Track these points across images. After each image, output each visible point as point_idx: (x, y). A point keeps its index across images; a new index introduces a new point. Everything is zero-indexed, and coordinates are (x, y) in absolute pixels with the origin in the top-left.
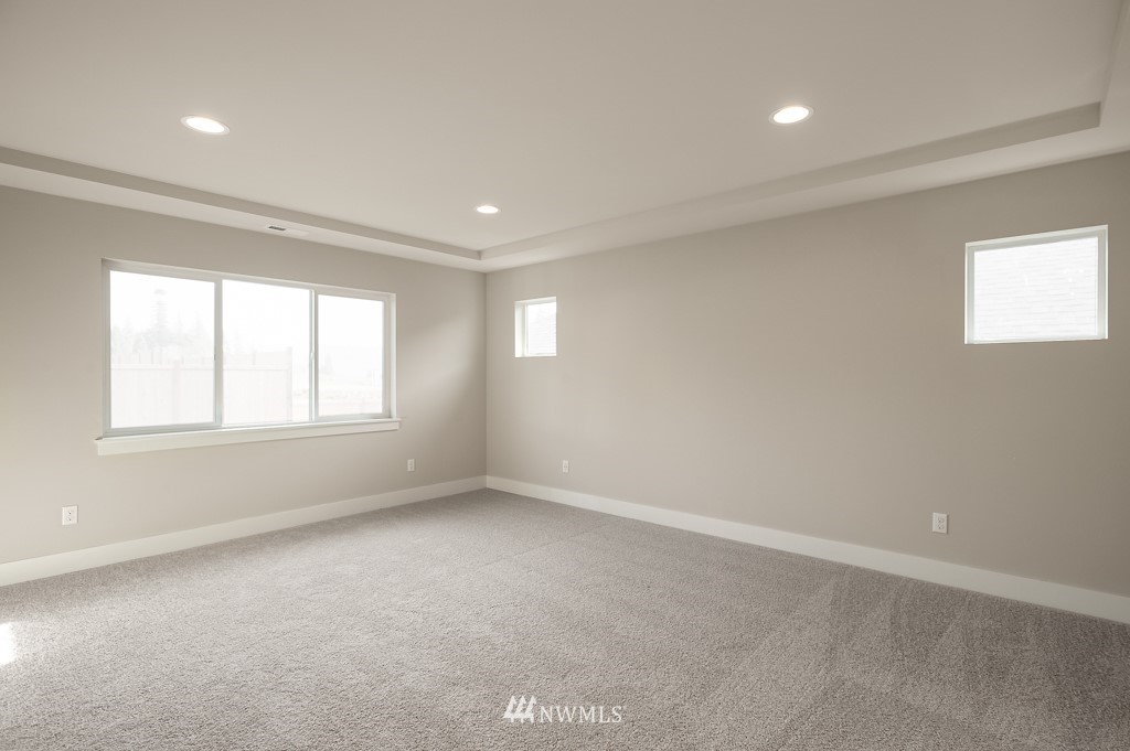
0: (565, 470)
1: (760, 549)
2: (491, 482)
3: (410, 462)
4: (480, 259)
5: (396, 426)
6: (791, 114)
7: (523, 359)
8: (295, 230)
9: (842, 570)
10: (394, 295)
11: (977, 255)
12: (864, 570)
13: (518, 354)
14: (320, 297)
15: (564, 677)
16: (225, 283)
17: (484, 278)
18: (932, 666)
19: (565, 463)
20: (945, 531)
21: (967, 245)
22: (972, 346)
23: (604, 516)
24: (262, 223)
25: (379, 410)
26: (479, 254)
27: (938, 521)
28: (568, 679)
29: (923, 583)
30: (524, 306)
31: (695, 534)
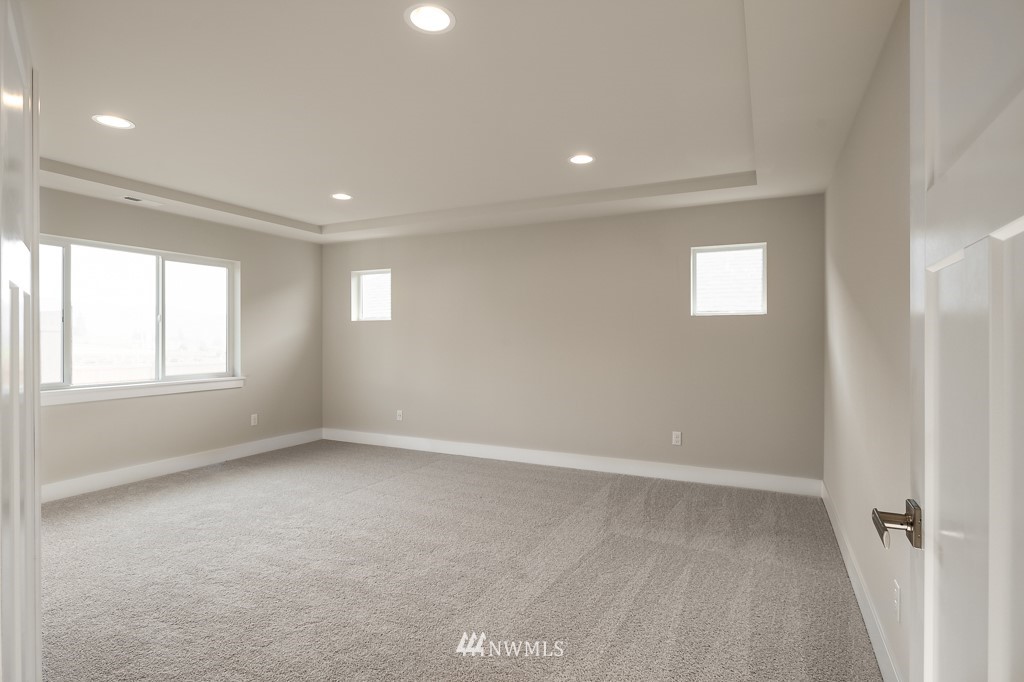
0: (399, 418)
1: (559, 468)
2: (328, 434)
3: (254, 417)
4: (321, 233)
5: (240, 384)
6: (582, 159)
7: (359, 323)
8: (149, 201)
9: (616, 477)
10: (239, 263)
11: (699, 255)
12: (631, 476)
13: (354, 318)
14: (167, 262)
15: (431, 552)
16: (74, 248)
17: (321, 249)
18: (667, 523)
19: (399, 412)
20: (679, 443)
21: (692, 248)
22: (694, 317)
23: (435, 454)
24: (119, 194)
25: (223, 369)
26: (320, 229)
27: (676, 438)
28: (435, 552)
29: (666, 481)
30: (359, 276)
31: (510, 463)
